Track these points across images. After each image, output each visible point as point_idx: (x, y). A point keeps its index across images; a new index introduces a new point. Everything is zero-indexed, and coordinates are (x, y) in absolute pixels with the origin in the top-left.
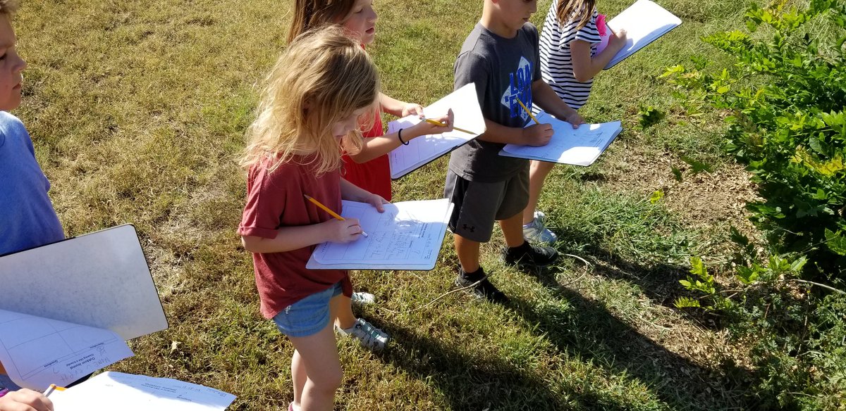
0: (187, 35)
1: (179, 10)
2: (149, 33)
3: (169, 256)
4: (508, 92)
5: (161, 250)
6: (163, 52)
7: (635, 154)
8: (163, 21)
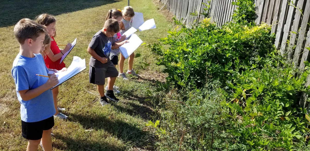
0: (15, 51)
1: (13, 45)
2: (2, 51)
3: (5, 105)
4: (104, 48)
5: (2, 104)
6: (6, 56)
7: (148, 73)
8: (7, 48)
